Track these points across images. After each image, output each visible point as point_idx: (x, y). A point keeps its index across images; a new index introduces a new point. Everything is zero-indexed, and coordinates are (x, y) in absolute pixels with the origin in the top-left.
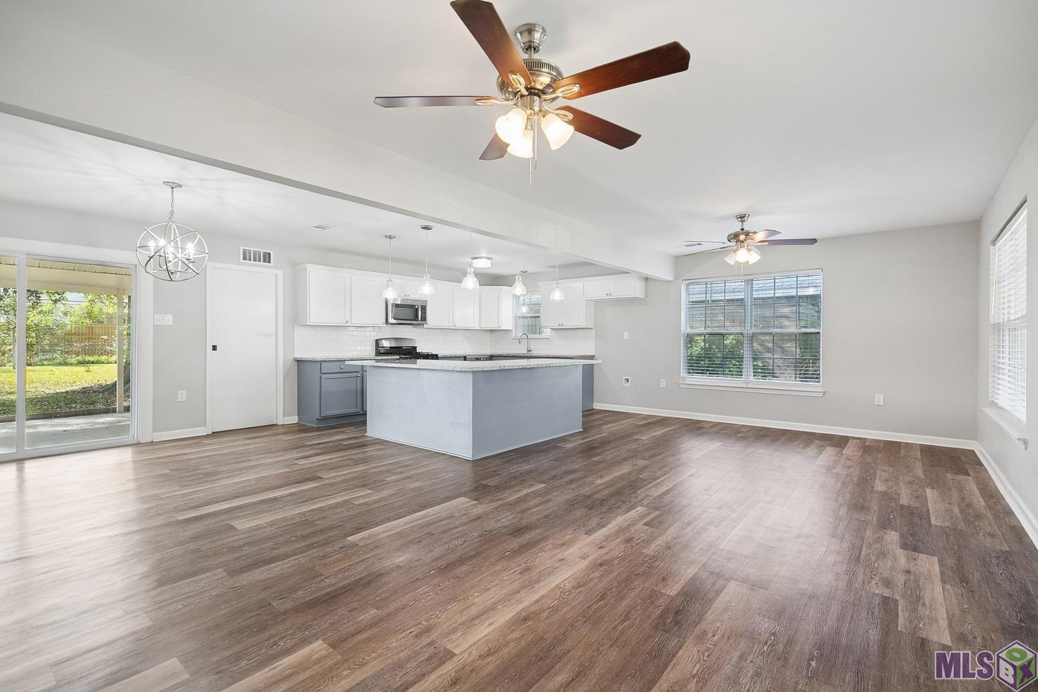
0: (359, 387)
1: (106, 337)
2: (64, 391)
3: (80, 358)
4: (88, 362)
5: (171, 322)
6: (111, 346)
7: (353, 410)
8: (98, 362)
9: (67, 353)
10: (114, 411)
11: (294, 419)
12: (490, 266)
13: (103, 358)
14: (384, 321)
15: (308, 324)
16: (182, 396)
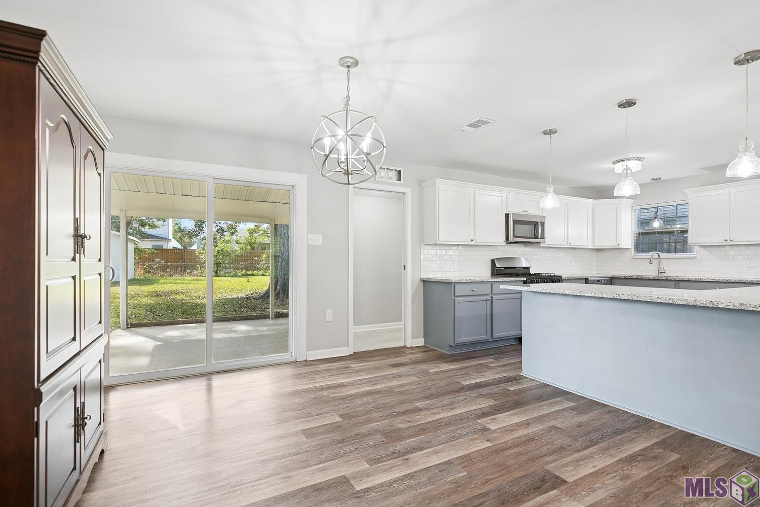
0: (489, 312)
1: (256, 259)
2: (236, 296)
3: (244, 272)
4: (248, 275)
5: (320, 242)
6: (259, 264)
7: (483, 337)
8: (253, 275)
9: (237, 269)
10: (266, 317)
11: (420, 342)
12: (640, 169)
13: (255, 272)
14: (504, 239)
15: (438, 243)
16: (329, 315)
